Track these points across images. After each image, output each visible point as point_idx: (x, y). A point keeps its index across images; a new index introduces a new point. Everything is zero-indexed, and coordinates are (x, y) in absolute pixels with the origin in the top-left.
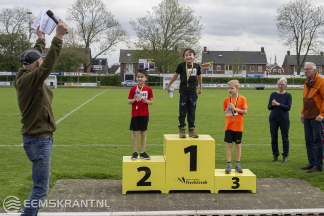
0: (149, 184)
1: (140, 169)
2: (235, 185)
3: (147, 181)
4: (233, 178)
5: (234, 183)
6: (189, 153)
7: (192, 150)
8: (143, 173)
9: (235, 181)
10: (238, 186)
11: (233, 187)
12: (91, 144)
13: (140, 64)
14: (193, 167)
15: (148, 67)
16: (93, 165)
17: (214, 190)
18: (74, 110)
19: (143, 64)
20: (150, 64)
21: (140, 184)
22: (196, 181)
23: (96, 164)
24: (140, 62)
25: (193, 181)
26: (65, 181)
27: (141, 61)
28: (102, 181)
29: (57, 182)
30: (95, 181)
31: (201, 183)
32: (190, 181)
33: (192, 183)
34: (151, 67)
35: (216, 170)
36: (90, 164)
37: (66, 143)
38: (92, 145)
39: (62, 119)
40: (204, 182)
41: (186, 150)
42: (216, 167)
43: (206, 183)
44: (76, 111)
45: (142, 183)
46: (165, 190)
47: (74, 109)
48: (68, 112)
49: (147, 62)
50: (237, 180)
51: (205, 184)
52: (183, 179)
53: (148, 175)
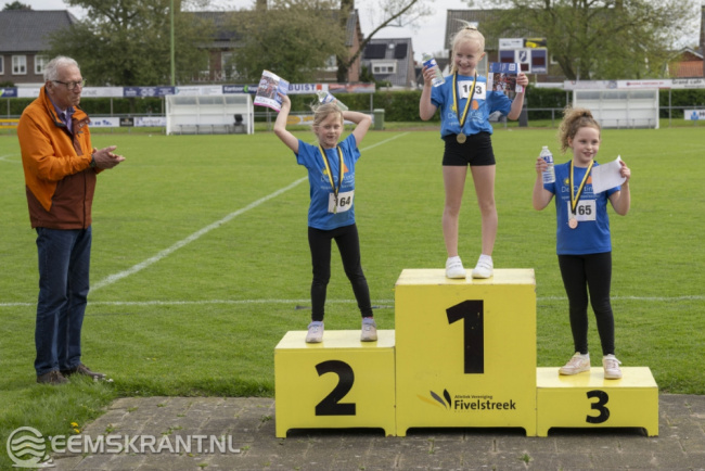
0: (350, 409)
1: (323, 368)
2: (596, 413)
3: (343, 401)
4: (591, 394)
5: (594, 406)
6: (460, 323)
7: (469, 314)
8: (332, 379)
9: (596, 400)
10: (605, 415)
11: (590, 419)
12: (256, 298)
13: (503, 52)
14: (474, 360)
15: (529, 61)
16: (229, 357)
17: (537, 427)
18: (263, 200)
19: (512, 52)
20: (533, 52)
21: (325, 407)
22: (482, 401)
23: (241, 356)
24: (501, 48)
25: (476, 401)
26: (135, 401)
27: (506, 44)
28: (239, 401)
29: (114, 406)
30: (221, 401)
31: (498, 406)
32: (466, 401)
33: (473, 406)
34: (538, 60)
35: (540, 371)
36: (224, 354)
37: (188, 297)
38: (257, 301)
39: (215, 225)
40: (505, 406)
41: (453, 314)
42: (541, 362)
43: (512, 406)
44: (266, 203)
45: (328, 406)
46: (396, 428)
47: (265, 196)
48: (241, 206)
49: (525, 45)
50: (600, 398)
51: (510, 411)
52: (446, 394)
53: (345, 385)
